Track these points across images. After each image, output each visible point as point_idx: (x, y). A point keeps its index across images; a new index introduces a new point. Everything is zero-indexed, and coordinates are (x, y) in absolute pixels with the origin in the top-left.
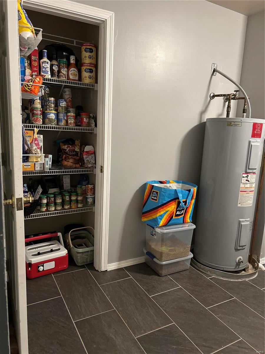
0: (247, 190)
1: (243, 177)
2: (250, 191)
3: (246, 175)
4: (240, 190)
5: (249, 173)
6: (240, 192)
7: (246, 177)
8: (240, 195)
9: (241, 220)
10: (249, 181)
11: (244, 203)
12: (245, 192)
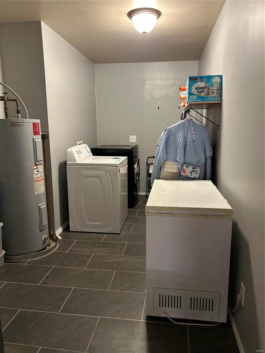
0: (39, 179)
1: (34, 169)
2: (41, 180)
3: (36, 167)
4: (34, 180)
5: (38, 165)
6: (34, 182)
7: (36, 168)
8: (35, 185)
9: (40, 205)
10: (39, 172)
11: (39, 190)
12: (37, 181)
